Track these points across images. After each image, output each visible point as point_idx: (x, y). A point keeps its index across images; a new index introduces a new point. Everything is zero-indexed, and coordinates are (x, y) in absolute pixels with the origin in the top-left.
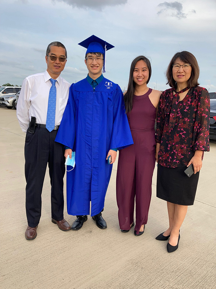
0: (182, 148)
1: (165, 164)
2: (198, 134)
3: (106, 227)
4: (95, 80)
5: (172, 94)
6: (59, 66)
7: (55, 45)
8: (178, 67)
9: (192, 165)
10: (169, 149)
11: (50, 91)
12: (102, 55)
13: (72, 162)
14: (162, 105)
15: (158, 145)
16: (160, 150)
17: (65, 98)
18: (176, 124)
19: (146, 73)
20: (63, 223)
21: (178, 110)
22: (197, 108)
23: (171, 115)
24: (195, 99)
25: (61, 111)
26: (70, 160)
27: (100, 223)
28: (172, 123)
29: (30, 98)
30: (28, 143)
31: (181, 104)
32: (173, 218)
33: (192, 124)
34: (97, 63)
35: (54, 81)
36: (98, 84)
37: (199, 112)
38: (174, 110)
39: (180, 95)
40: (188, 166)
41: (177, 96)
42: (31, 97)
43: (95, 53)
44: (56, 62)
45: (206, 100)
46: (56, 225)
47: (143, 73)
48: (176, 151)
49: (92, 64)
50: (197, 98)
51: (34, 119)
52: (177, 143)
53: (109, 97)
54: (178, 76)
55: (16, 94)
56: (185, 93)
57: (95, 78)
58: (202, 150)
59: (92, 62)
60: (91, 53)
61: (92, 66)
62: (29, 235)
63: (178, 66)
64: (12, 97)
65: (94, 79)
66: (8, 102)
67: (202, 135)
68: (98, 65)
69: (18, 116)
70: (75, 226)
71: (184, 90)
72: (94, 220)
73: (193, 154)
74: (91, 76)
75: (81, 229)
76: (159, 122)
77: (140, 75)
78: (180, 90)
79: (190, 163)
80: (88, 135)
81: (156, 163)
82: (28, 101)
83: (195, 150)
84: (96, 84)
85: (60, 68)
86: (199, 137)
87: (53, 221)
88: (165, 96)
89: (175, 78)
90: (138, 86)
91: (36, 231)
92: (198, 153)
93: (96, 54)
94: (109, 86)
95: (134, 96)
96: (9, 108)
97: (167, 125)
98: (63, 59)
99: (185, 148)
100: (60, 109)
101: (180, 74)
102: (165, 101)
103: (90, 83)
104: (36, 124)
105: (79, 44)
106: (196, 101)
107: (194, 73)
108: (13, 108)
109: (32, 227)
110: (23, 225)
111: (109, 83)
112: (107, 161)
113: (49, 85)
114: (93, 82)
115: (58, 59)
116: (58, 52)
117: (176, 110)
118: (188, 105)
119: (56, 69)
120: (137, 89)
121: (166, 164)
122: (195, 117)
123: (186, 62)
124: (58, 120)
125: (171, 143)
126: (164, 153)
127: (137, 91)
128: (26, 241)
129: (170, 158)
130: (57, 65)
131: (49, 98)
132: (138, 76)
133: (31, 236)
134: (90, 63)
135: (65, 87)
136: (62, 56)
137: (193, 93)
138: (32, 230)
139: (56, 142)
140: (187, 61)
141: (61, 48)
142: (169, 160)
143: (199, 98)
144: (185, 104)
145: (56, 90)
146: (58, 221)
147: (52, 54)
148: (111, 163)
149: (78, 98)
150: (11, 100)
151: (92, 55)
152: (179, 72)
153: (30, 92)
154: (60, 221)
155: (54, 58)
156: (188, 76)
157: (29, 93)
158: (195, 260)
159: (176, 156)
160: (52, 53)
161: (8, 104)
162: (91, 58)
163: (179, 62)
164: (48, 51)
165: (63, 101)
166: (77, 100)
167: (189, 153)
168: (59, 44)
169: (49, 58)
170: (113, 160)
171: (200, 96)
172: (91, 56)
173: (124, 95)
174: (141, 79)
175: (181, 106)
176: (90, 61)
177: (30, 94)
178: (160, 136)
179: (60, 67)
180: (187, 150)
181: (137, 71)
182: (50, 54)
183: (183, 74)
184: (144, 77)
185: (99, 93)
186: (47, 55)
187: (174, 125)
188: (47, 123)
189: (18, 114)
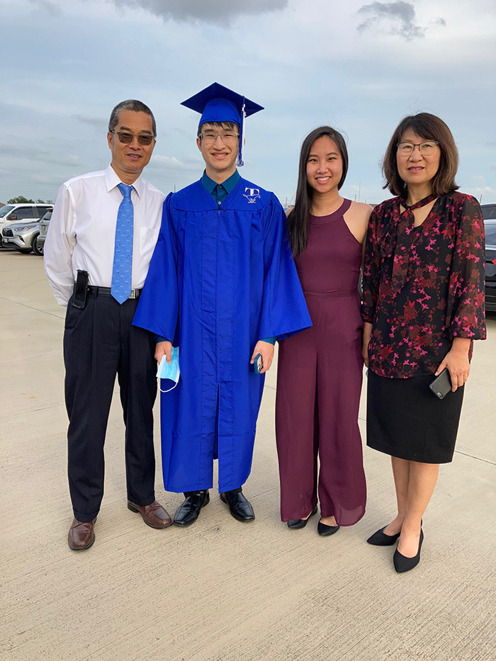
0: (422, 334)
1: (383, 371)
2: (459, 300)
3: (253, 518)
4: (221, 185)
5: (396, 211)
6: (139, 154)
7: (129, 109)
8: (409, 150)
9: (447, 371)
10: (392, 335)
11: (119, 212)
12: (235, 128)
13: (172, 372)
14: (374, 236)
15: (368, 327)
16: (373, 340)
17: (154, 227)
18: (408, 280)
19: (337, 166)
20: (154, 510)
21: (412, 247)
22: (455, 243)
23: (395, 260)
24: (450, 220)
25: (144, 255)
26: (168, 367)
27: (240, 509)
28: (399, 278)
29: (73, 228)
30: (71, 331)
31: (418, 235)
32: (407, 493)
33: (443, 278)
34: (224, 146)
35: (127, 189)
36: (227, 193)
37: (459, 251)
38: (403, 248)
39: (416, 212)
40: (436, 374)
41: (408, 216)
42: (75, 227)
43: (219, 124)
44: (131, 146)
45: (476, 224)
46: (138, 514)
47: (328, 165)
48: (409, 340)
49: (215, 147)
50: (455, 220)
51: (83, 275)
52: (411, 323)
53: (255, 222)
54: (409, 169)
55: (38, 221)
56: (428, 208)
57: (221, 179)
58: (469, 338)
59: (214, 144)
60: (212, 123)
61: (214, 151)
62: (76, 539)
63: (408, 147)
64: (29, 228)
65: (220, 182)
66: (22, 239)
67: (468, 302)
68: (228, 151)
69: (47, 268)
70: (181, 516)
71: (423, 202)
72: (225, 502)
73: (448, 347)
74: (211, 175)
75: (196, 523)
76: (368, 274)
77: (323, 170)
78: (414, 202)
79: (442, 367)
80: (206, 309)
81: (365, 369)
82: (70, 234)
83: (454, 337)
84: (224, 192)
85: (142, 160)
86: (461, 308)
87: (130, 508)
88: (381, 216)
89: (403, 173)
90: (320, 194)
91: (92, 530)
92: (461, 345)
93: (223, 124)
94: (253, 197)
95: (311, 217)
96: (25, 252)
97: (387, 282)
98: (148, 138)
99: (430, 332)
100: (142, 252)
101: (414, 165)
102: (383, 226)
103: (211, 191)
104: (90, 287)
105: (182, 104)
106: (452, 226)
107: (446, 161)
108: (33, 252)
109: (84, 522)
110: (64, 518)
111: (252, 191)
112: (252, 368)
113: (118, 198)
114: (215, 189)
115: (136, 140)
116: (136, 123)
117: (408, 246)
118: (433, 235)
119: (133, 160)
120: (317, 201)
121: (386, 371)
122: (452, 261)
123: (427, 138)
124: (139, 277)
125: (397, 322)
126: (382, 346)
127: (318, 207)
128: (71, 553)
129: (396, 355)
130: (133, 152)
131: (117, 227)
132: (318, 171)
133: (82, 541)
134: (209, 146)
135: (152, 202)
136: (144, 131)
137: (444, 208)
138: (83, 527)
139: (135, 327)
140: (430, 135)
141: (141, 113)
142: (394, 362)
143: (460, 220)
144: (426, 234)
145: (132, 209)
146: (142, 506)
147: (122, 128)
148: (262, 372)
149: (183, 225)
150: (27, 235)
151: (213, 128)
152: (411, 159)
153: (75, 216)
154: (147, 507)
155: (126, 137)
156: (433, 170)
157: (73, 217)
158: (460, 589)
159: (410, 352)
160: (123, 125)
161: (22, 244)
162: (211, 135)
163: (411, 136)
164: (114, 120)
165: (150, 232)
166: (182, 229)
167: (440, 344)
168: (139, 106)
169: (116, 138)
170: (265, 365)
171: (460, 214)
172: (212, 130)
173: (287, 214)
174: (325, 179)
175: (419, 238)
176: (208, 142)
177: (73, 219)
178: (372, 305)
179: (140, 157)
180: (434, 337)
181: (315, 160)
182: (117, 129)
183: (422, 164)
184: (332, 173)
185: (231, 213)
186: (111, 131)
187: (402, 282)
188: (113, 283)
189: (48, 266)
